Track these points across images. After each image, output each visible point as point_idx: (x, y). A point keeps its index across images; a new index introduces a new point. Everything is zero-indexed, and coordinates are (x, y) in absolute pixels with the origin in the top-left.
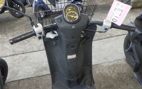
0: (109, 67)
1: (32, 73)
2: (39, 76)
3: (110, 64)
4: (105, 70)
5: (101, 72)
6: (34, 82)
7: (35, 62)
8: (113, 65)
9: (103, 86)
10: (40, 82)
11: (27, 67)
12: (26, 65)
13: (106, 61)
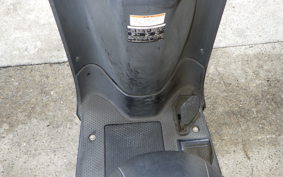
0: (247, 60)
1: (32, 52)
2: (51, 64)
3: (251, 52)
4: (233, 66)
5: (220, 69)
6: (37, 79)
7: (42, 22)
8: (258, 57)
9: (221, 109)
10: (51, 80)
11: (18, 34)
12: (15, 29)
13: (240, 41)
